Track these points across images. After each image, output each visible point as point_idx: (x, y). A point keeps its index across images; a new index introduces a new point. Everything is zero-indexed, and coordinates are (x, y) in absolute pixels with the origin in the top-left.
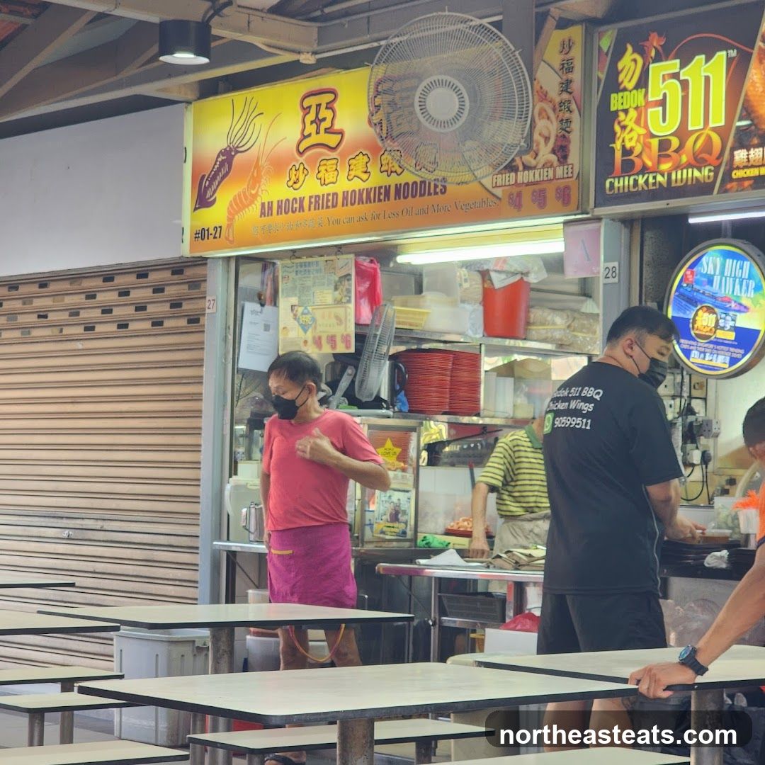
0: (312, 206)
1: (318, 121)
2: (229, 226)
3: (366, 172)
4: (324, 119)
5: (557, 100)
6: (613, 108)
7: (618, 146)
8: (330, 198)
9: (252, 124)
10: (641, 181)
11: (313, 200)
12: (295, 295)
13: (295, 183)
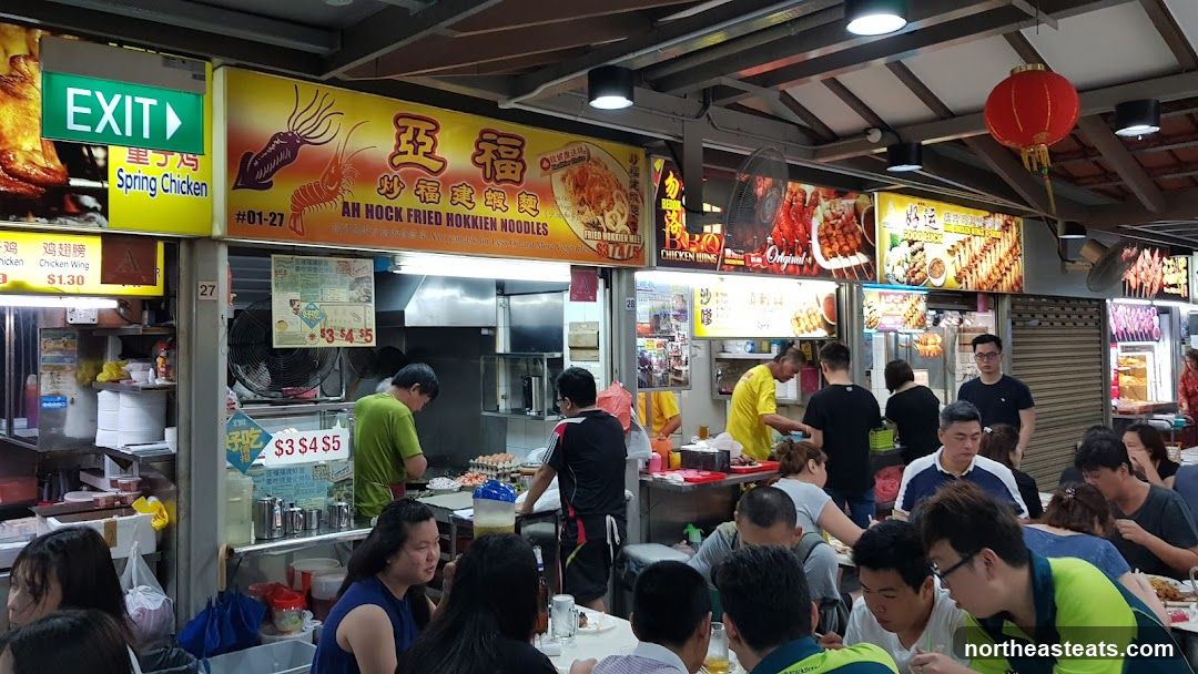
0: (412, 219)
1: (416, 144)
2: (295, 217)
3: (470, 202)
4: (423, 144)
5: (629, 191)
6: (664, 207)
7: (667, 230)
8: (433, 215)
9: (327, 120)
10: (681, 255)
11: (412, 213)
12: (297, 290)
13: (388, 192)
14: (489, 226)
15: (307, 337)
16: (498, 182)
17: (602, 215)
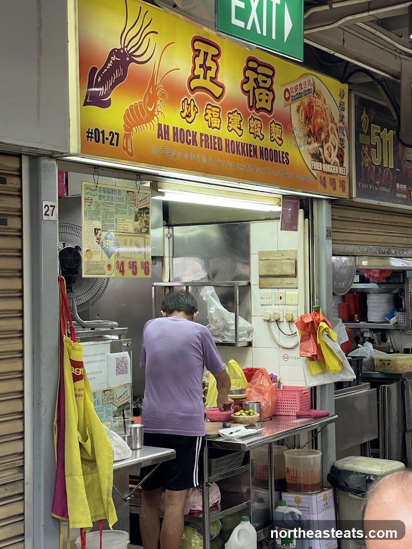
0: (203, 143)
1: (205, 69)
3: (240, 129)
4: (210, 69)
5: (339, 125)
7: (362, 164)
8: (216, 141)
9: (147, 38)
10: (370, 187)
11: (203, 138)
12: (99, 219)
13: (187, 116)
14: (252, 153)
15: (106, 267)
16: (258, 110)
17: (322, 147)
